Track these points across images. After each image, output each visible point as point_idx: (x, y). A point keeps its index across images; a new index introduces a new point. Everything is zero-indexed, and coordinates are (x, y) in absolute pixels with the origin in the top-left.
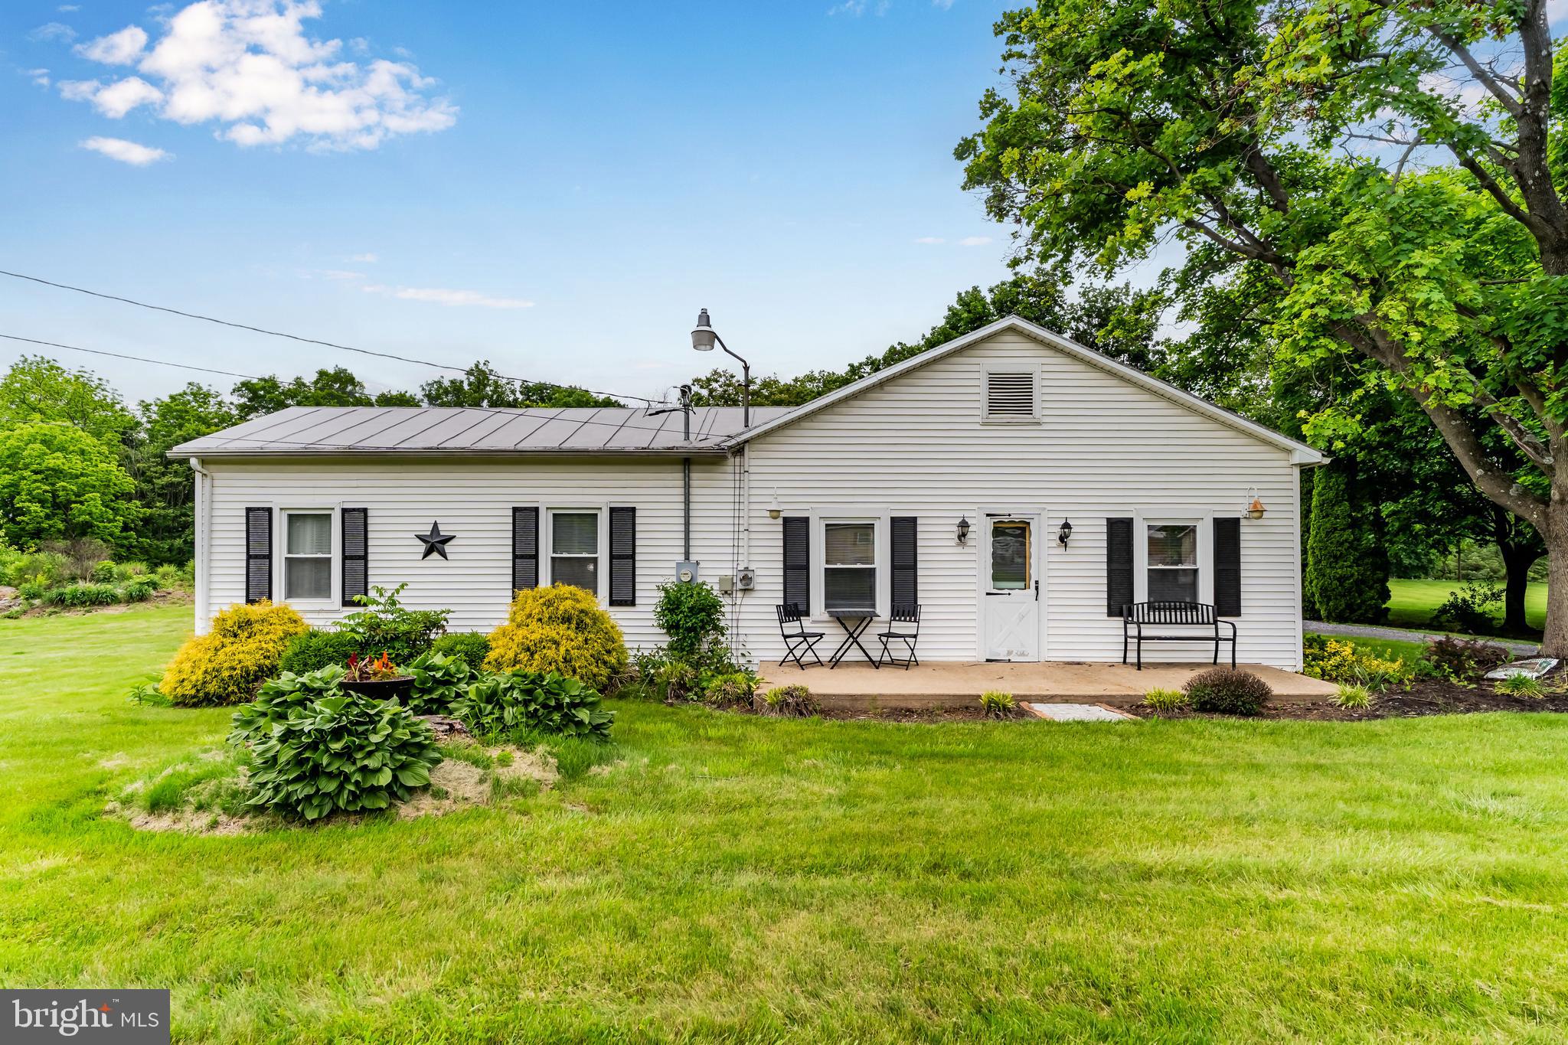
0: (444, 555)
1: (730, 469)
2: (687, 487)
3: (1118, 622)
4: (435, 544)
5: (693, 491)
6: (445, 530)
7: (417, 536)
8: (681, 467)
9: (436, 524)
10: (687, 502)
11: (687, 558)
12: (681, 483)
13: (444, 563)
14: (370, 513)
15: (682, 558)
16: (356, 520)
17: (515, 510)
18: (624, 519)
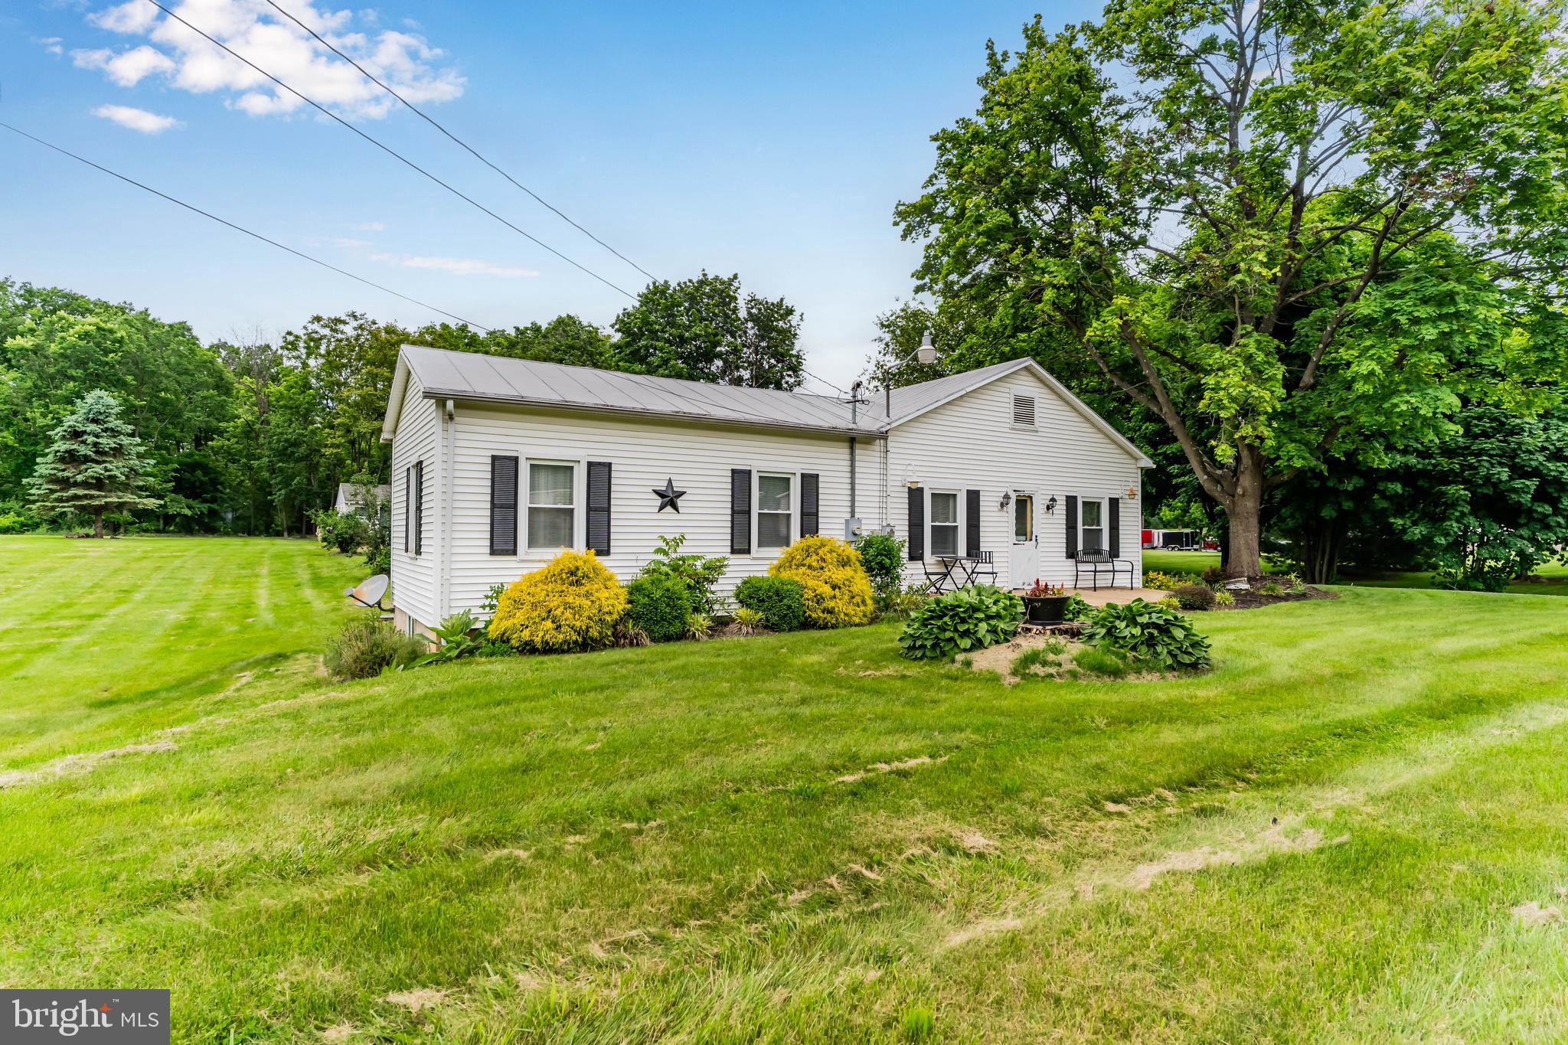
0: (676, 508)
1: (877, 448)
2: (852, 460)
3: (1072, 562)
4: (669, 499)
5: (857, 464)
6: (677, 486)
7: (656, 492)
8: (847, 445)
9: (670, 481)
10: (853, 472)
11: (853, 516)
12: (848, 457)
13: (676, 516)
14: (614, 467)
15: (848, 516)
16: (600, 474)
17: (733, 471)
18: (810, 482)
